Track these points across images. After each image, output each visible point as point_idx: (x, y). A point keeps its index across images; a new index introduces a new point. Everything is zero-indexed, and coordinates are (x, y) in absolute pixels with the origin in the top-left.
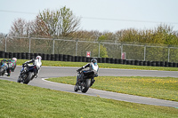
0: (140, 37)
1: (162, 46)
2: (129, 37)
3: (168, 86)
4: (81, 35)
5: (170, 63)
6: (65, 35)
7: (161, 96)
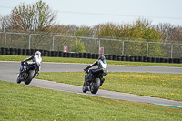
0: (119, 31)
1: (140, 41)
2: (107, 32)
3: (147, 82)
4: (58, 29)
5: (148, 58)
6: (41, 29)
7: (140, 92)
